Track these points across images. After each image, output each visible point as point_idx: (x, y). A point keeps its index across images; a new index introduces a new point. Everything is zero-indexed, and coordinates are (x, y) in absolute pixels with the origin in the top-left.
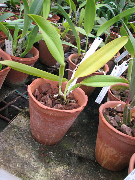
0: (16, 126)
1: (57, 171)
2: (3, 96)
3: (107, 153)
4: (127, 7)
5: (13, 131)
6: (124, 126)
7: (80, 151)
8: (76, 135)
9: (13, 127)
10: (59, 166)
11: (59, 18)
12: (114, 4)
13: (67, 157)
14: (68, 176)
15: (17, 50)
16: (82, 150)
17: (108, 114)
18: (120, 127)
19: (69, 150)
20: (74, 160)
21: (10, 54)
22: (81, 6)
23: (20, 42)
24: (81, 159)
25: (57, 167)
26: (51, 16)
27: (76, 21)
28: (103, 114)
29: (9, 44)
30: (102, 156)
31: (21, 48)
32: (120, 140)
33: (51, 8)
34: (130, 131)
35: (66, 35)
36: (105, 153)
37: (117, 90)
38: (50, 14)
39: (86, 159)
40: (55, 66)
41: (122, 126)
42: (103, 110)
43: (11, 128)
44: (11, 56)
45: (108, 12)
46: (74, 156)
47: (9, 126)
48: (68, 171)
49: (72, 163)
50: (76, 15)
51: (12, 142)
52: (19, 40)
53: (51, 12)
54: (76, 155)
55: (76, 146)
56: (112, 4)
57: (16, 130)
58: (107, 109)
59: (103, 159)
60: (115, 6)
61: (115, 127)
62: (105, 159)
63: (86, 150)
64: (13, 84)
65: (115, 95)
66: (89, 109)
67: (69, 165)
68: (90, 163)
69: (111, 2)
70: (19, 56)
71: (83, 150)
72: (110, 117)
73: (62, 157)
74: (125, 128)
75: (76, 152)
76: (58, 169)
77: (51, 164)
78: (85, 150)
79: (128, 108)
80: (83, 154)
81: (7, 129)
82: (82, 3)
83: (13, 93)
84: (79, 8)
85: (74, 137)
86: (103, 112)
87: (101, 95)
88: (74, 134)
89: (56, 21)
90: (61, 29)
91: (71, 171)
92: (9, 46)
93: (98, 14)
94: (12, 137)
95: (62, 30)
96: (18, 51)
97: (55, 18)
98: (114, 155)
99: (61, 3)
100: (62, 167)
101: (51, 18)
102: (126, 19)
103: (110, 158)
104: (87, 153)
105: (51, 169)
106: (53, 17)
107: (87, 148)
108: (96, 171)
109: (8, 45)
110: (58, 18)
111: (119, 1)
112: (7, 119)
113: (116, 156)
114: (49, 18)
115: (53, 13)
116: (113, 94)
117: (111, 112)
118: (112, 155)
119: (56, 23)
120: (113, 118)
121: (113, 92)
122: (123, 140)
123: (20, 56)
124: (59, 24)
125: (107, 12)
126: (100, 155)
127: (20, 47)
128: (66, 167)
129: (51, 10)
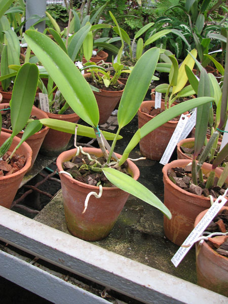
0: (60, 202)
1: (116, 249)
2: (39, 168)
3: (177, 222)
4: (207, 30)
5: (58, 207)
6: (193, 186)
7: (144, 227)
8: (139, 209)
9: (57, 202)
10: (118, 244)
11: (107, 55)
12: (186, 27)
13: (128, 233)
14: (130, 254)
15: (53, 105)
16: (147, 226)
17: (175, 175)
18: (189, 187)
19: (130, 227)
20: (137, 237)
21: (46, 111)
22: (138, 35)
23: (58, 95)
24: (146, 236)
25: (116, 245)
26: (95, 53)
27: (131, 57)
28: (168, 175)
29: (45, 99)
30: (171, 228)
31: (60, 102)
32: (188, 203)
33: (95, 42)
34: (201, 191)
35: (119, 79)
36: (174, 223)
37: (190, 148)
38: (94, 50)
39: (153, 235)
40: (106, 124)
41: (190, 186)
42: (168, 171)
43: (54, 204)
44: (47, 113)
45: (179, 40)
46: (137, 233)
47: (52, 202)
48: (130, 248)
49: (134, 240)
50: (132, 49)
51: (58, 220)
52: (55, 92)
53: (95, 47)
54: (139, 231)
55: (139, 222)
56: (184, 27)
57: (61, 206)
58: (174, 169)
59: (173, 232)
60: (188, 30)
61: (183, 188)
62: (175, 232)
63: (153, 225)
64: (51, 150)
65: (186, 153)
66: (155, 178)
67: (130, 242)
68: (157, 240)
69: (181, 25)
70: (57, 113)
71: (149, 226)
72: (177, 178)
73: (122, 234)
74: (194, 189)
75: (140, 228)
76: (117, 246)
77: (108, 241)
78: (151, 226)
79: (198, 164)
80: (149, 231)
81: (50, 205)
82: (139, 29)
83: (52, 163)
84: (135, 38)
85: (136, 212)
86: (168, 173)
87: (167, 154)
88: (136, 208)
89: (103, 61)
90: (111, 71)
91: (133, 248)
92: (44, 101)
93: (164, 44)
94: (57, 214)
95: (113, 73)
96: (56, 107)
97: (101, 55)
98: (184, 224)
99: (109, 31)
100: (122, 245)
101: (96, 56)
102: (205, 48)
103: (181, 228)
104: (154, 230)
105: (109, 246)
106: (98, 54)
107: (154, 224)
108: (166, 248)
109: (43, 99)
110: (105, 56)
111: (195, 21)
112: (48, 194)
113: (188, 225)
114: (93, 56)
115: (97, 48)
116: (184, 152)
117: (178, 172)
118: (182, 224)
119: (104, 63)
120: (181, 179)
121: (184, 150)
122: (192, 201)
123: (59, 112)
124: (107, 64)
125: (176, 40)
126: (169, 228)
127: (58, 101)
128: (127, 245)
129: (94, 44)
